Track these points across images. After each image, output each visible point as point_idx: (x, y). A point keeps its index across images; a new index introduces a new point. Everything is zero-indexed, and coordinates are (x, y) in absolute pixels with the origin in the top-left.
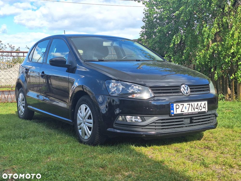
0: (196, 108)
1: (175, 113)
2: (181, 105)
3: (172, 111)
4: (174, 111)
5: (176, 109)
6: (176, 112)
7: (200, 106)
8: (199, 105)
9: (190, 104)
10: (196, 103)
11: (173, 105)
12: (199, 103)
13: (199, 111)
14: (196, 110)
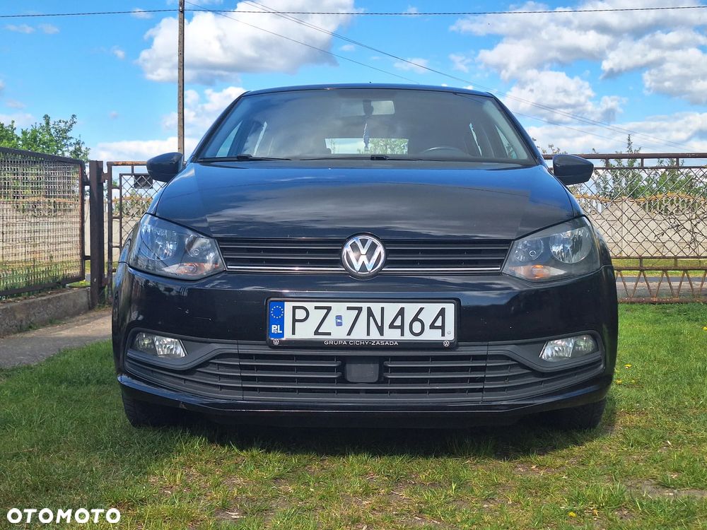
0: (392, 326)
1: (288, 335)
2: (316, 308)
3: (275, 328)
4: (282, 328)
5: (295, 321)
6: (294, 333)
7: (416, 319)
8: (409, 317)
9: (360, 309)
11: (283, 307)
13: (408, 336)
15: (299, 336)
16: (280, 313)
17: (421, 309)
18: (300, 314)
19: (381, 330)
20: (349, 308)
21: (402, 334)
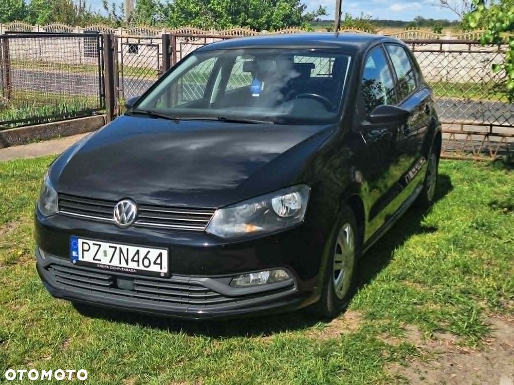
0: (132, 260)
2: (94, 244)
3: (74, 254)
5: (83, 250)
10: (133, 250)
12: (143, 251)
13: (141, 268)
14: (133, 265)
15: (85, 259)
16: (76, 244)
17: (149, 252)
18: (86, 247)
19: (127, 261)
20: (110, 247)
21: (138, 266)
